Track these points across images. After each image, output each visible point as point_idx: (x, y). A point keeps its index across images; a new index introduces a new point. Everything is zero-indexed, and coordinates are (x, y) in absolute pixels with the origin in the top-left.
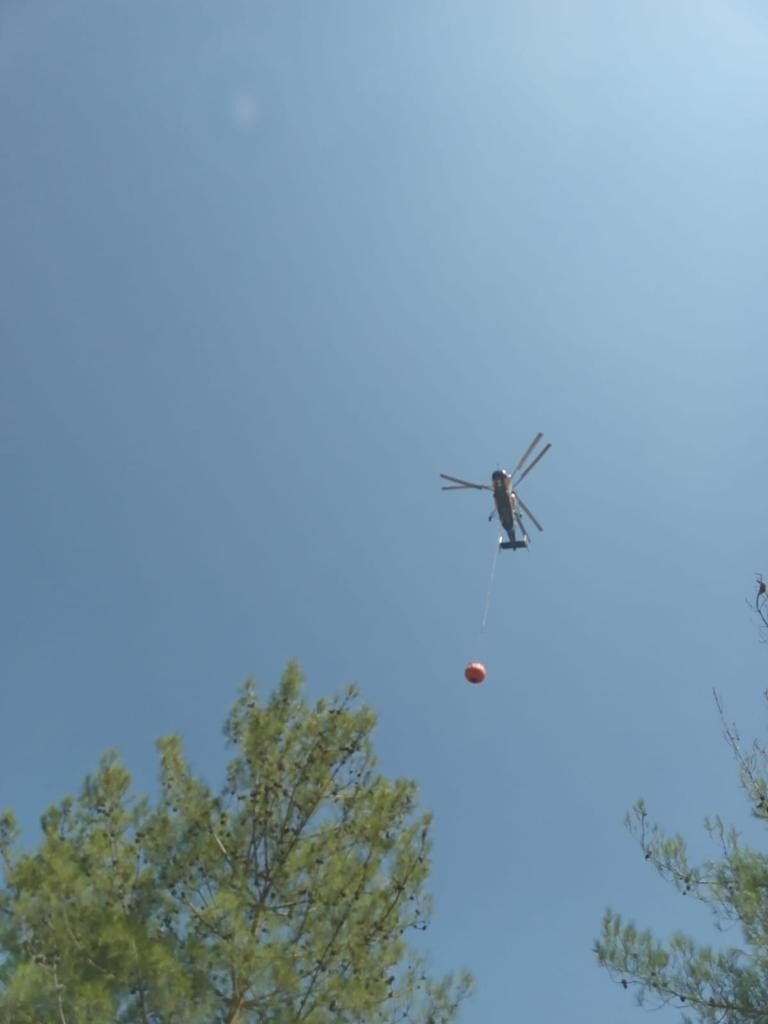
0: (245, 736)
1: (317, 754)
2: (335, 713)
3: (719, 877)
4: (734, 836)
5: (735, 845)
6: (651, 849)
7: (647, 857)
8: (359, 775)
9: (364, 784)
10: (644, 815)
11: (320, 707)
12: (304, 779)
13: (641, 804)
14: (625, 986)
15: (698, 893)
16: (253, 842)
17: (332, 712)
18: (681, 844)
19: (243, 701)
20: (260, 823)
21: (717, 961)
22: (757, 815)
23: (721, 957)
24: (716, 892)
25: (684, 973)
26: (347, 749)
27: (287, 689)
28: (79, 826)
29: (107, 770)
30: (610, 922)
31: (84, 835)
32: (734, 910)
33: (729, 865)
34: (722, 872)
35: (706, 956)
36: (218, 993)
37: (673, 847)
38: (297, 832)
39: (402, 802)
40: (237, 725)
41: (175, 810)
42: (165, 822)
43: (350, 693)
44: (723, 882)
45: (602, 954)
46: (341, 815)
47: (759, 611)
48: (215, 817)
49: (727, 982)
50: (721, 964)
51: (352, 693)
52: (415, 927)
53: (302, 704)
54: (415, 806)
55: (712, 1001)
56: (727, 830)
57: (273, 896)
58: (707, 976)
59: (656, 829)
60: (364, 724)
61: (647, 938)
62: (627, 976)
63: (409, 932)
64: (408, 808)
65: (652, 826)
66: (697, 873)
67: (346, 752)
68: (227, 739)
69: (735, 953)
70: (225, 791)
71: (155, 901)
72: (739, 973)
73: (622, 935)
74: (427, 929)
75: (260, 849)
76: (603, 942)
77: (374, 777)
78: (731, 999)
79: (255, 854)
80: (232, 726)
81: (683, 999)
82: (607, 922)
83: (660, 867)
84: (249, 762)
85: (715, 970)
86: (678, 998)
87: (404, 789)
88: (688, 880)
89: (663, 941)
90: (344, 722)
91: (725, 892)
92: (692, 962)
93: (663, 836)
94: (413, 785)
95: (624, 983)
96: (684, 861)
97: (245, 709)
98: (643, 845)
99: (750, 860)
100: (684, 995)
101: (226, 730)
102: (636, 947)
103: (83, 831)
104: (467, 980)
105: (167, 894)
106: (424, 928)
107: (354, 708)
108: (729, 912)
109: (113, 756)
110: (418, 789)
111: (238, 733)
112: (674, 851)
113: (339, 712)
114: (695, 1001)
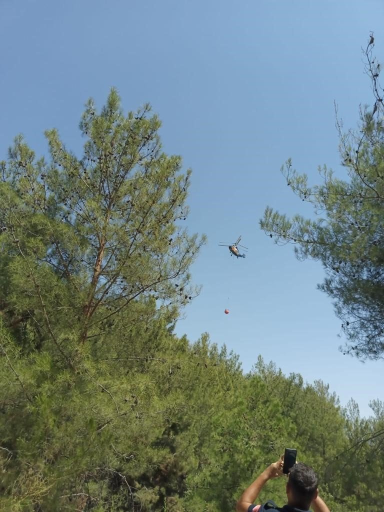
0: (91, 130)
1: (130, 140)
2: (139, 119)
3: (320, 192)
4: (330, 174)
5: (330, 177)
6: (291, 181)
7: (288, 184)
8: (153, 151)
9: (155, 156)
10: (290, 165)
11: (130, 115)
12: (125, 153)
13: (290, 161)
14: (271, 237)
15: (309, 199)
16: (102, 182)
17: (137, 119)
18: (305, 177)
19: (88, 111)
20: (104, 172)
21: (312, 225)
22: (343, 165)
23: (314, 223)
24: (318, 199)
25: (297, 231)
26: (146, 138)
27: (112, 105)
28: (12, 175)
29: (19, 145)
30: (268, 212)
31: (16, 180)
32: (324, 206)
33: (326, 186)
34: (322, 190)
35: (308, 223)
36: (93, 245)
37: (301, 179)
38: (123, 177)
39: (174, 165)
40: (86, 124)
41: (60, 165)
42: (56, 172)
43: (146, 109)
44: (322, 194)
45: (262, 224)
46: (144, 170)
47: (367, 55)
48: (81, 171)
49: (315, 233)
50: (314, 226)
51: (147, 108)
52: (181, 219)
53: (120, 114)
54: (180, 167)
55: (308, 241)
56: (328, 171)
57: (114, 205)
58: (307, 231)
59: (295, 172)
60: (155, 125)
61: (283, 218)
62: (273, 233)
63: (178, 220)
64: (177, 168)
65: (293, 171)
66: (310, 190)
67: (145, 139)
68: (82, 132)
69: (321, 220)
70: (85, 158)
71: (58, 209)
72: (321, 229)
73: (272, 217)
74: (186, 220)
75: (105, 185)
76: (263, 220)
77: (160, 153)
78: (316, 239)
79: (103, 186)
80: (84, 125)
81: (295, 240)
82: (267, 212)
83: (294, 189)
84: (95, 143)
85: (311, 228)
86: (293, 240)
87: (176, 159)
88: (306, 194)
89: (290, 218)
90: (143, 124)
91: (322, 198)
92: (302, 226)
93: (297, 175)
94: (179, 158)
95: (271, 236)
96: (305, 185)
97: (89, 116)
98: (287, 179)
99: (336, 184)
100: (296, 239)
101: (81, 127)
102: (278, 221)
103: (14, 178)
104: (204, 238)
105: (62, 205)
106: (185, 219)
107: (149, 116)
108: (322, 207)
109: (20, 138)
110: (182, 160)
111: (87, 129)
112: (302, 181)
113: (140, 119)
114: (301, 241)
